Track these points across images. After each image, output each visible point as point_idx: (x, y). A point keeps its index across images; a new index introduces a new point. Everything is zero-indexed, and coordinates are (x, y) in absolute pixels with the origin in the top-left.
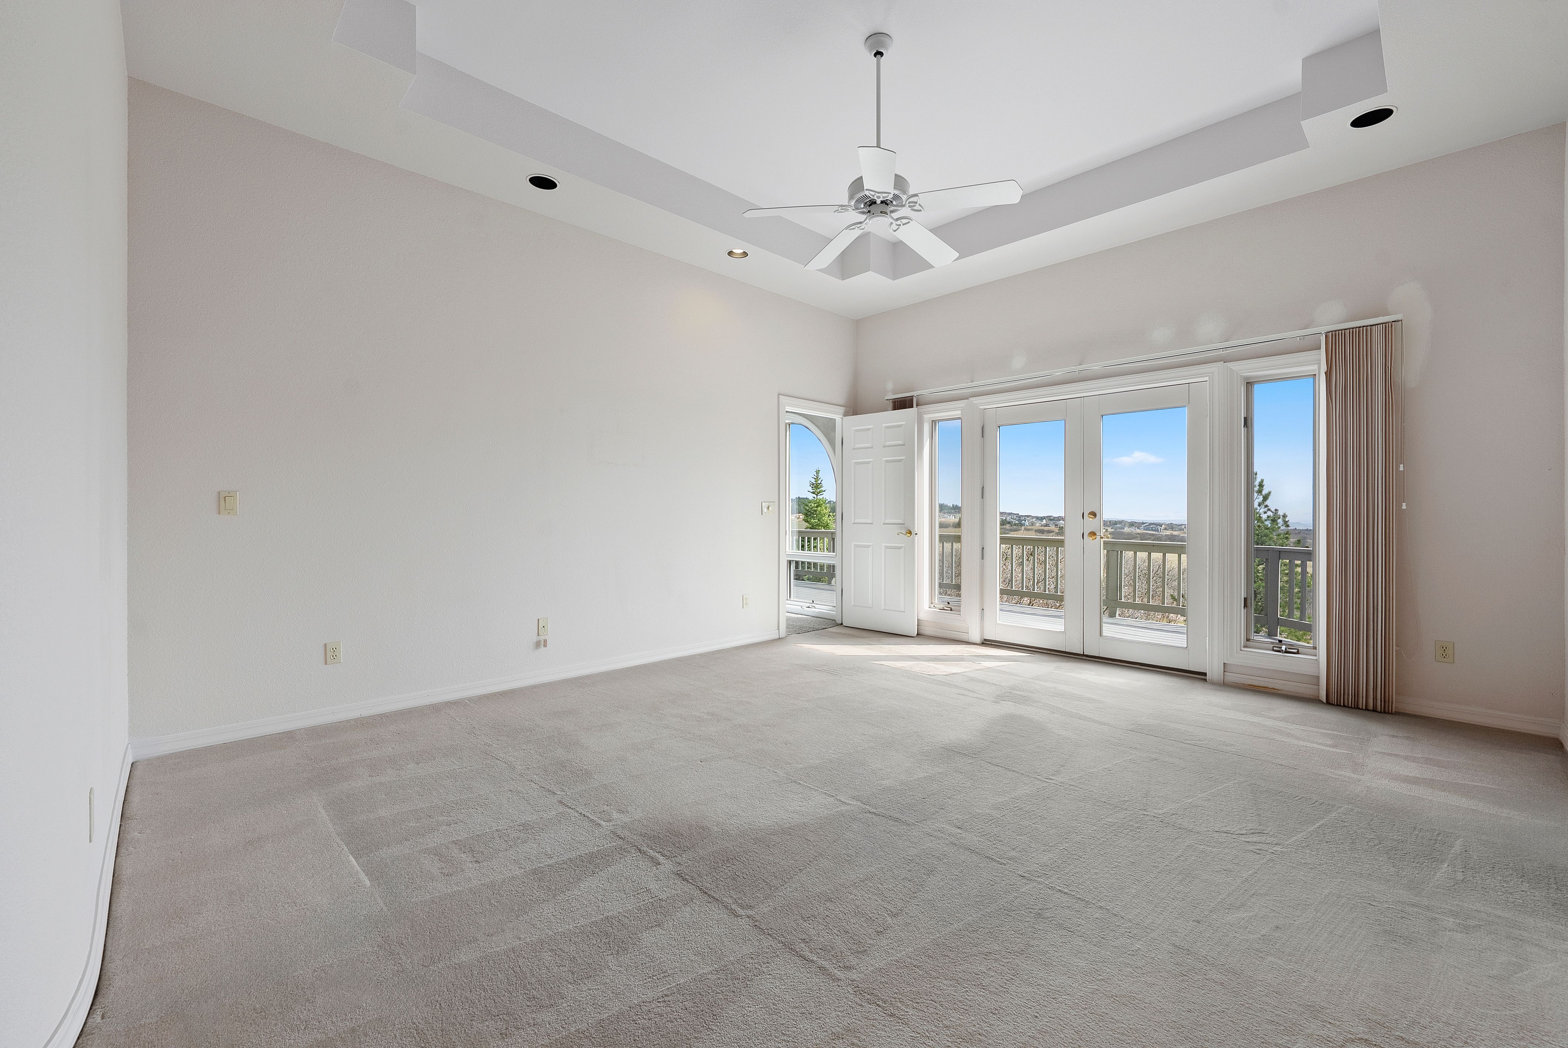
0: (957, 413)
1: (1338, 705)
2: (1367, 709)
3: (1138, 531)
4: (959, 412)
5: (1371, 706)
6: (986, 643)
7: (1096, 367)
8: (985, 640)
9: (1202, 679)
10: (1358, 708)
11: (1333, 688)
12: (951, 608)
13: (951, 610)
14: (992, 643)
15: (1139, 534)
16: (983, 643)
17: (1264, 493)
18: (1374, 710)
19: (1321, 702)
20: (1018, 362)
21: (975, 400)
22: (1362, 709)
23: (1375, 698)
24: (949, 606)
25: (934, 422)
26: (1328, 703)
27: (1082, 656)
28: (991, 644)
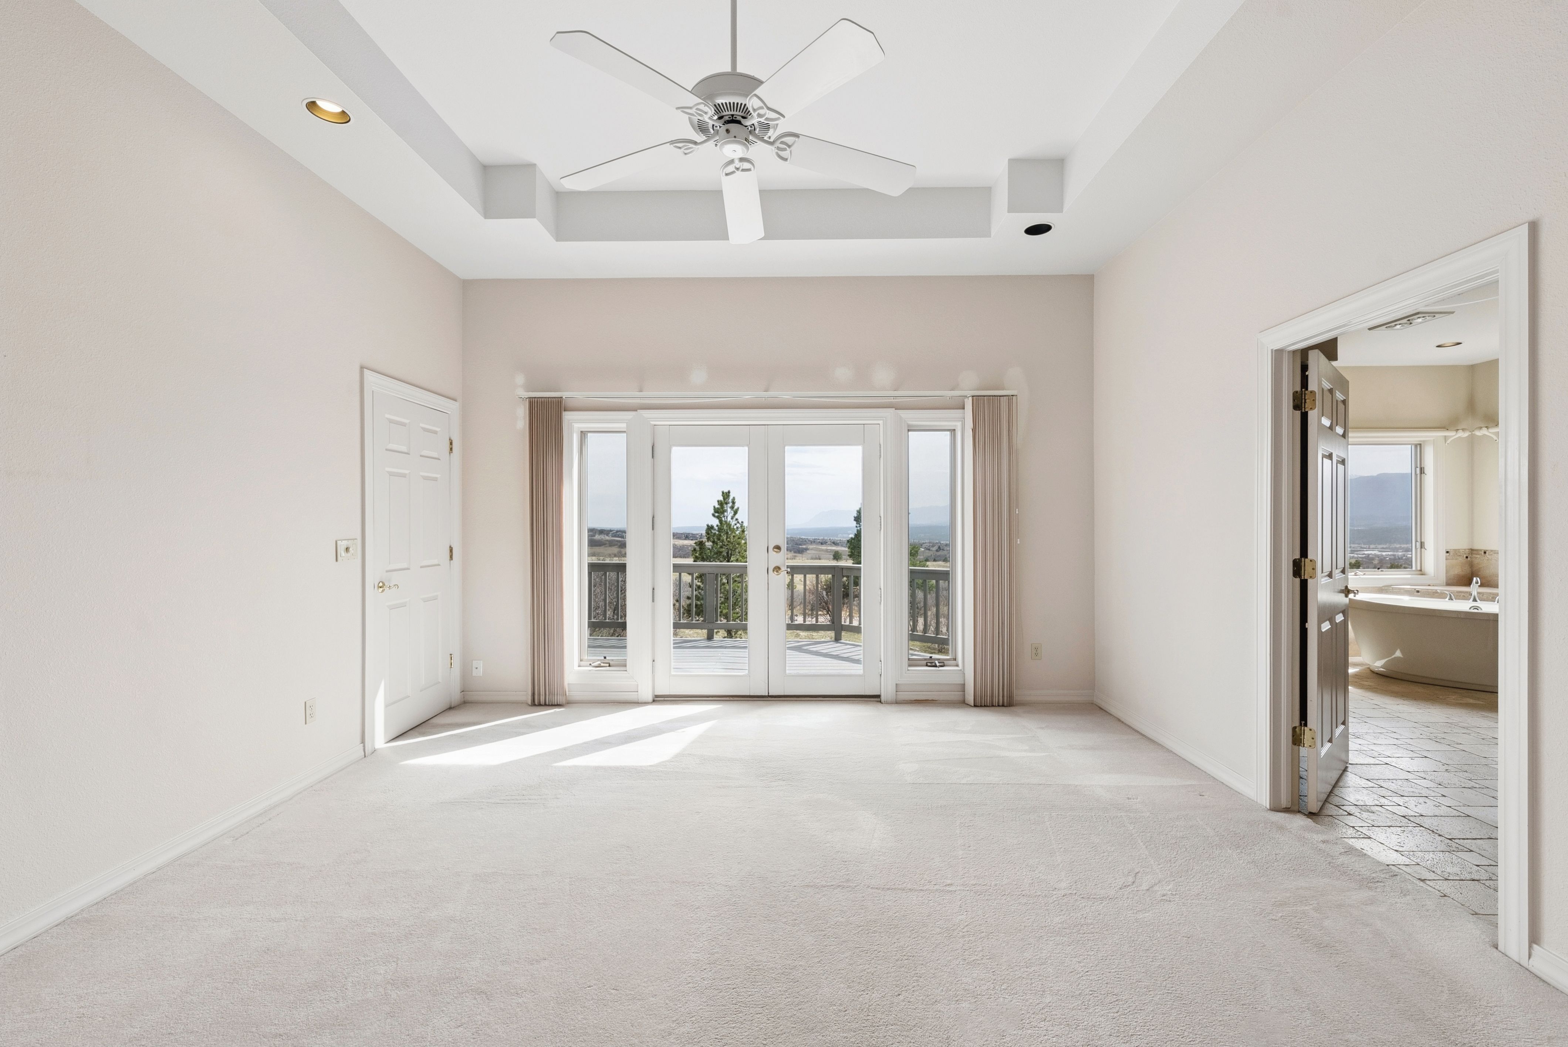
0: (622, 426)
1: (981, 706)
2: (999, 706)
3: (607, 538)
4: (624, 425)
5: (1001, 703)
6: (658, 699)
7: (786, 396)
8: (657, 696)
9: (878, 701)
10: (993, 706)
11: (978, 693)
12: (609, 664)
13: (609, 666)
14: (666, 699)
15: (607, 541)
16: (654, 701)
17: (736, 507)
18: (1003, 706)
19: (972, 706)
20: (698, 376)
21: (646, 414)
22: (996, 706)
23: (1003, 696)
24: (606, 661)
25: (583, 434)
26: (975, 706)
27: (767, 697)
28: (664, 700)
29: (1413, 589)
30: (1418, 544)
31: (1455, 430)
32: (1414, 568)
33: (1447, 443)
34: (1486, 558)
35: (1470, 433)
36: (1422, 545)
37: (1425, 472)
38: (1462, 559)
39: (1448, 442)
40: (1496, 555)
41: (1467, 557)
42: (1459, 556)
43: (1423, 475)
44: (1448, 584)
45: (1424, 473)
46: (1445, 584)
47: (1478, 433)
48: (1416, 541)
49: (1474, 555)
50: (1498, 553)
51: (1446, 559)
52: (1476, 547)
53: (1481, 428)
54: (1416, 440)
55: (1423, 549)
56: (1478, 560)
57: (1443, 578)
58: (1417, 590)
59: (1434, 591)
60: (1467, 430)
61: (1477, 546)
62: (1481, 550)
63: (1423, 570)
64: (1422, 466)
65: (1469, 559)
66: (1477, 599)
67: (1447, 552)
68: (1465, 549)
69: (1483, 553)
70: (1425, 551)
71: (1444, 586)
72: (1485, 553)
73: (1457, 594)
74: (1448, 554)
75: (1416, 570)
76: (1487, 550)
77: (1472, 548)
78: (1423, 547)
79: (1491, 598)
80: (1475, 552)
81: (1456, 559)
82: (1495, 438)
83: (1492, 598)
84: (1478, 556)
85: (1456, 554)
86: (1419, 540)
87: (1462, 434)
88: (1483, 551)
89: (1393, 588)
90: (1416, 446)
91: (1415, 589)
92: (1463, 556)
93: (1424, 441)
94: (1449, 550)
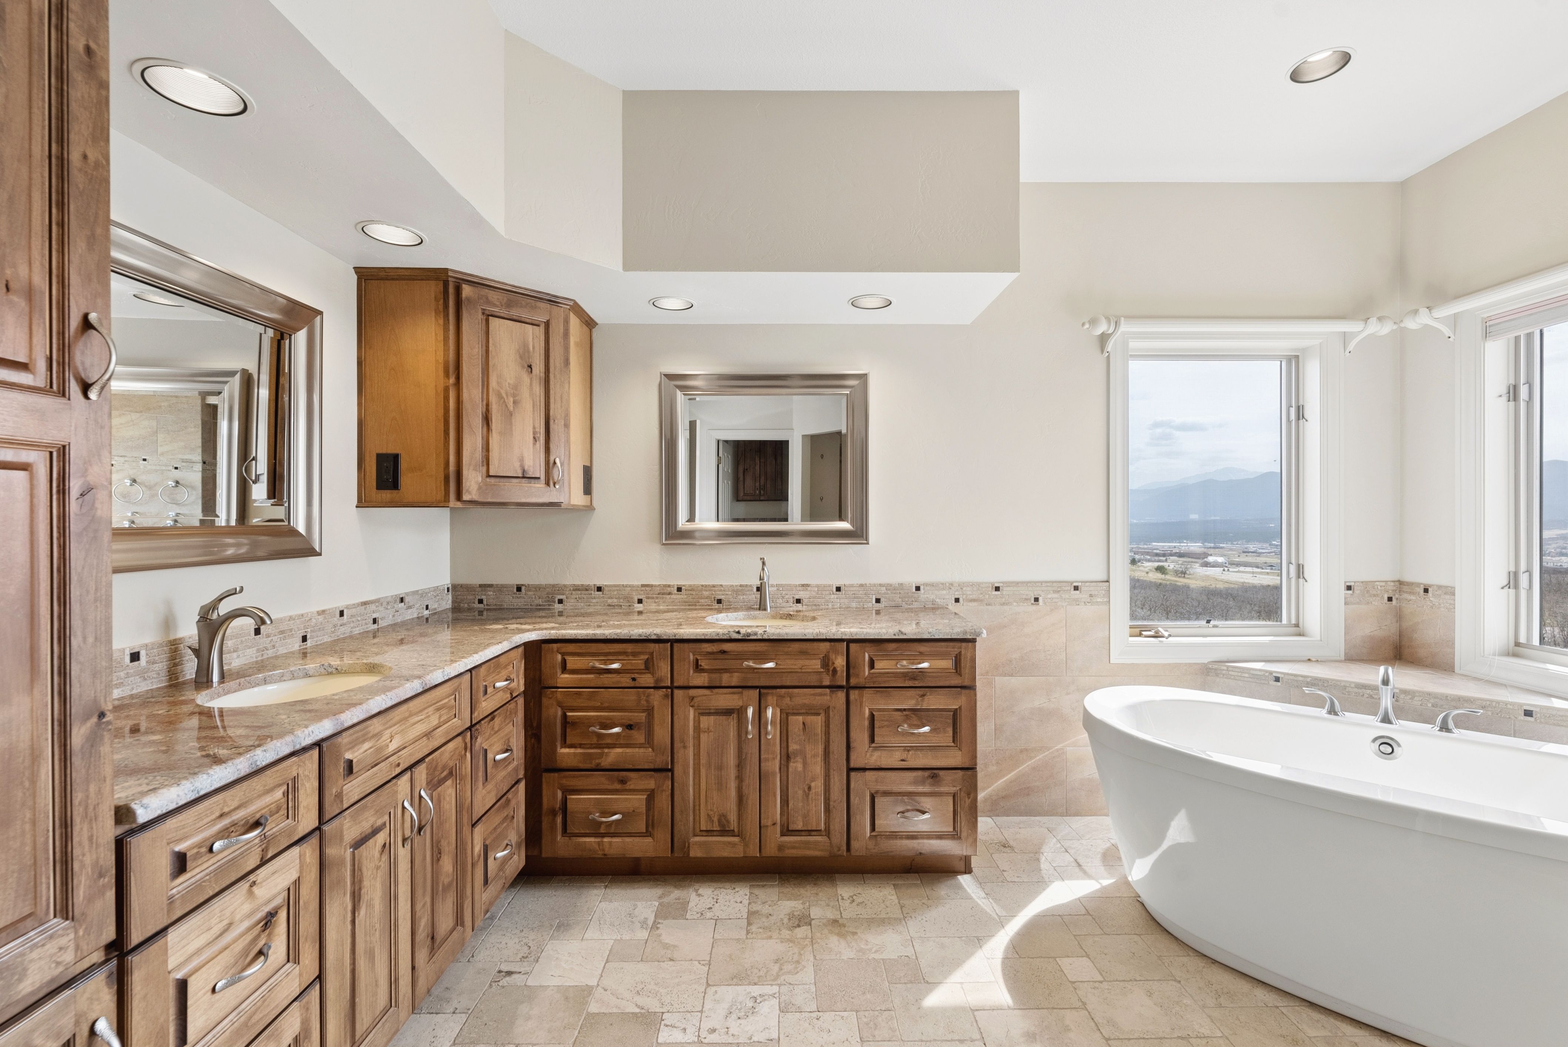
29: (1266, 671)
30: (1293, 568)
31: (1362, 320)
32: (1285, 621)
33: (1347, 351)
34: (1428, 603)
35: (1395, 327)
36: (1300, 569)
37: (1306, 416)
38: (1380, 603)
39: (1351, 347)
40: (1447, 597)
41: (1390, 599)
42: (1374, 596)
43: (1301, 421)
44: (1352, 658)
45: (1303, 417)
46: (1343, 657)
47: (1411, 324)
48: (1290, 563)
49: (1406, 596)
50: (1453, 594)
51: (1345, 604)
52: (1408, 578)
53: (1416, 312)
54: (1286, 346)
55: (1301, 580)
56: (1413, 603)
57: (1338, 647)
58: (1275, 674)
59: (1309, 680)
60: (1388, 317)
61: (1417, 575)
62: (1418, 585)
63: (1301, 625)
64: (1301, 403)
65: (1394, 601)
66: (1392, 716)
67: (1349, 588)
68: (1386, 582)
69: (1422, 591)
70: (1305, 583)
71: (1340, 661)
72: (1426, 591)
73: (1356, 690)
74: (1350, 592)
75: (1289, 625)
76: (1430, 586)
77: (1401, 580)
78: (1302, 577)
79: (1430, 705)
80: (1405, 588)
81: (1368, 603)
82: (1447, 332)
83: (1433, 706)
84: (1413, 597)
85: (1368, 591)
86: (1293, 561)
87: (1374, 328)
88: (1422, 587)
89: (1228, 667)
90: (1289, 359)
91: (1271, 673)
92: (1383, 597)
93: (1304, 350)
94: (1352, 584)
